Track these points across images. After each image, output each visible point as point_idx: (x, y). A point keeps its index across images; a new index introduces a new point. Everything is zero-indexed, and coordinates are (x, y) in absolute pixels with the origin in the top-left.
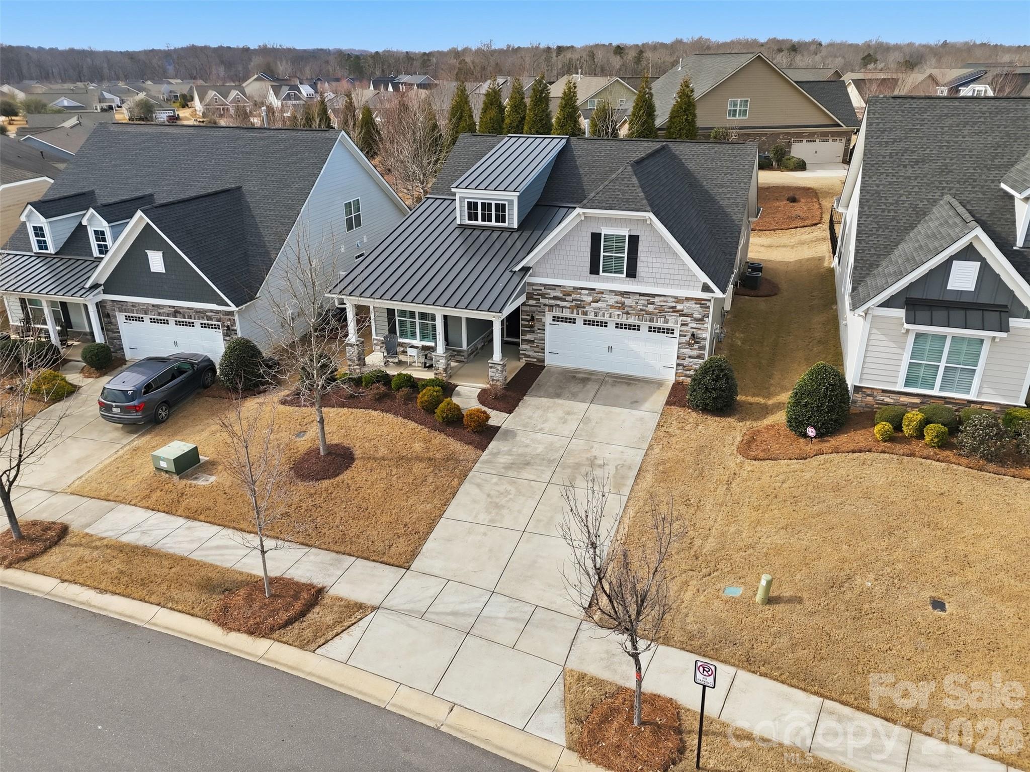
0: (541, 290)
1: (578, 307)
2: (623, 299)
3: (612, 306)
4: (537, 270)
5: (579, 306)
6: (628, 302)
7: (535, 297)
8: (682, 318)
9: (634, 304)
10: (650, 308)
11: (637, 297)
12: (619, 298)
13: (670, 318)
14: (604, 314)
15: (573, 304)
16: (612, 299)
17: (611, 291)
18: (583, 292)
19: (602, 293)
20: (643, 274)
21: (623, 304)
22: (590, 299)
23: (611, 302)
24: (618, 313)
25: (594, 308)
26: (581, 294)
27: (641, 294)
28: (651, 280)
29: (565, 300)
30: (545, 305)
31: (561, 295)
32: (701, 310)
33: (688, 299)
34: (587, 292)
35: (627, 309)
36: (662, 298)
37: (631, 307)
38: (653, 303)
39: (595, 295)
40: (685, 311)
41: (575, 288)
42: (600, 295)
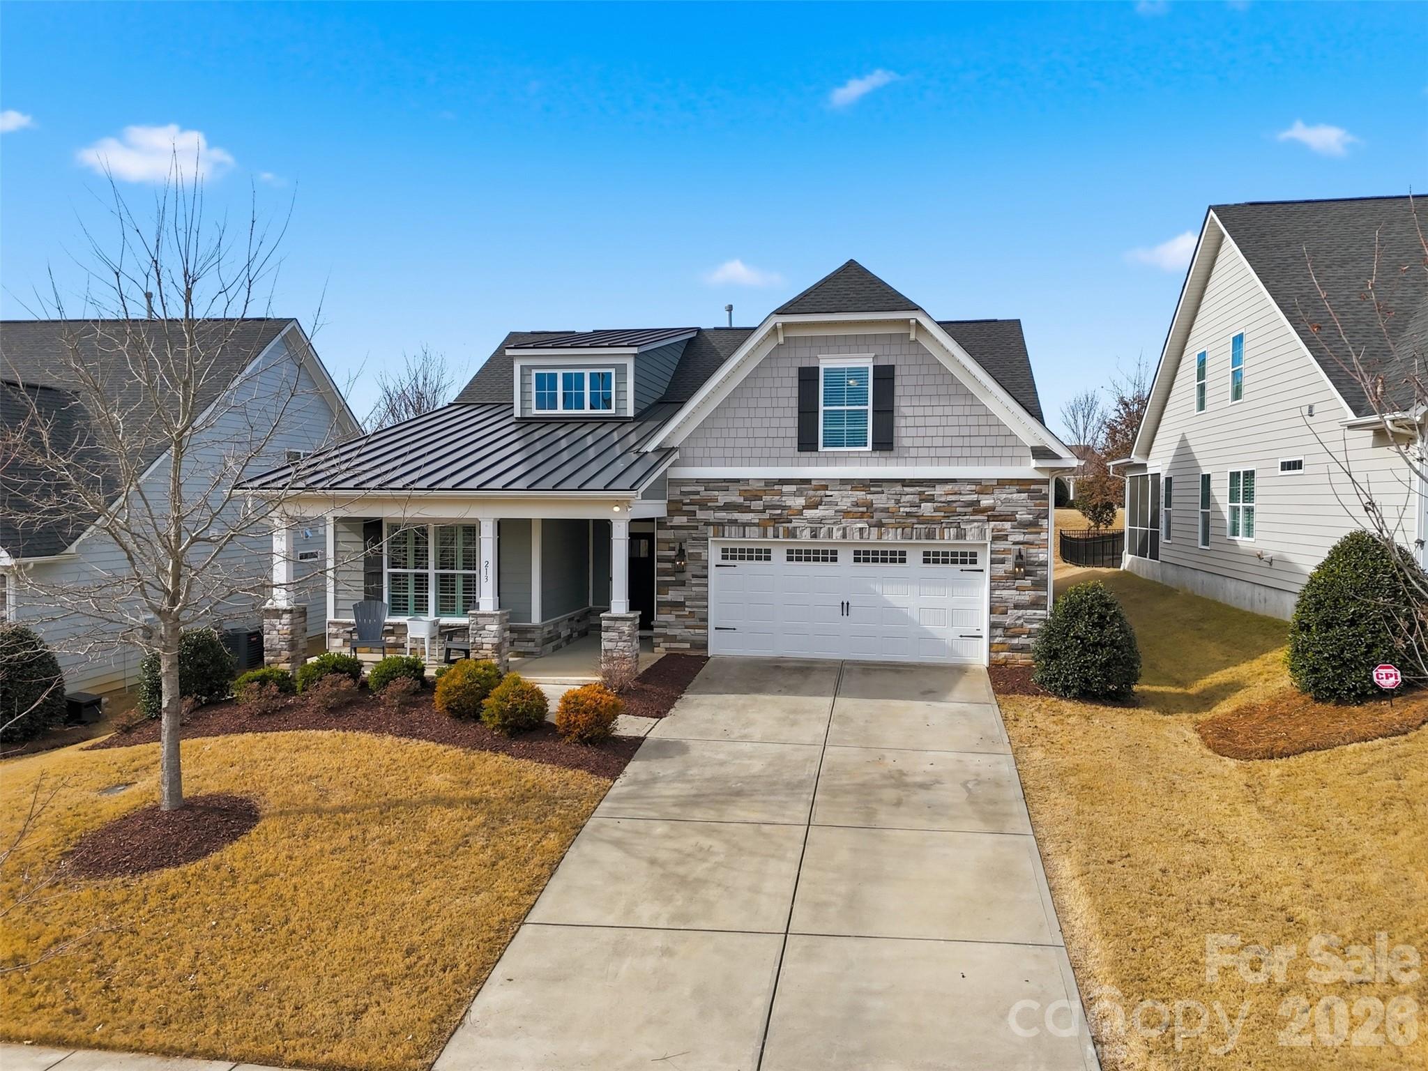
0: (698, 493)
1: (776, 520)
2: (869, 497)
3: (846, 513)
4: (689, 452)
5: (779, 520)
6: (880, 501)
7: (685, 508)
8: (992, 524)
9: (891, 504)
10: (927, 509)
11: (899, 488)
12: (860, 495)
13: (968, 527)
14: (830, 532)
15: (766, 516)
16: (845, 499)
17: (844, 482)
18: (786, 488)
19: (826, 488)
20: (906, 442)
21: (869, 505)
22: (801, 501)
23: (845, 504)
24: (860, 525)
25: (811, 521)
26: (781, 494)
27: (904, 482)
28: (923, 452)
29: (748, 510)
30: (707, 524)
31: (741, 500)
32: (1030, 503)
33: (1002, 483)
34: (793, 488)
35: (877, 516)
36: (949, 487)
37: (886, 510)
38: (931, 499)
39: (811, 493)
40: (1000, 509)
41: (769, 483)
42: (822, 493)
